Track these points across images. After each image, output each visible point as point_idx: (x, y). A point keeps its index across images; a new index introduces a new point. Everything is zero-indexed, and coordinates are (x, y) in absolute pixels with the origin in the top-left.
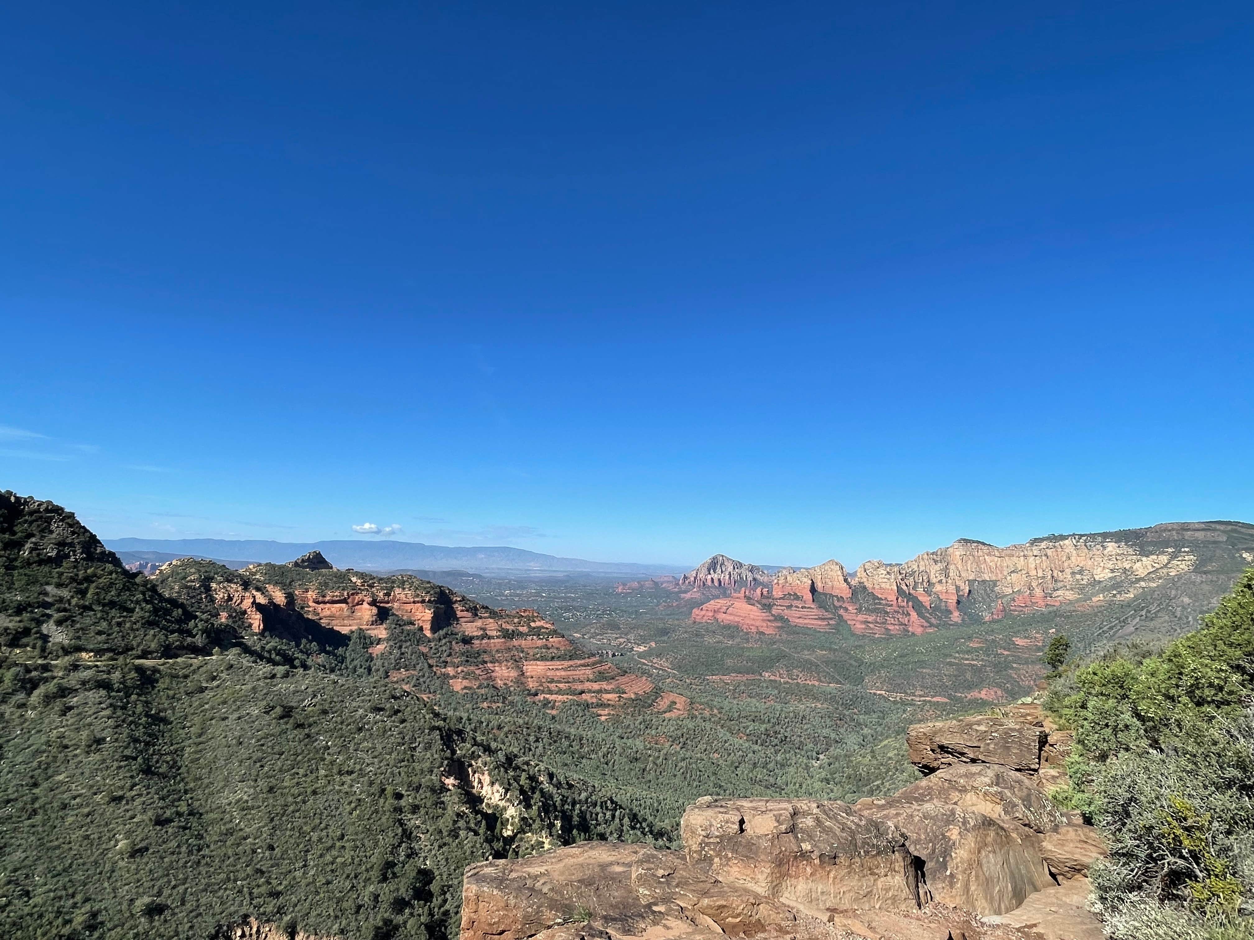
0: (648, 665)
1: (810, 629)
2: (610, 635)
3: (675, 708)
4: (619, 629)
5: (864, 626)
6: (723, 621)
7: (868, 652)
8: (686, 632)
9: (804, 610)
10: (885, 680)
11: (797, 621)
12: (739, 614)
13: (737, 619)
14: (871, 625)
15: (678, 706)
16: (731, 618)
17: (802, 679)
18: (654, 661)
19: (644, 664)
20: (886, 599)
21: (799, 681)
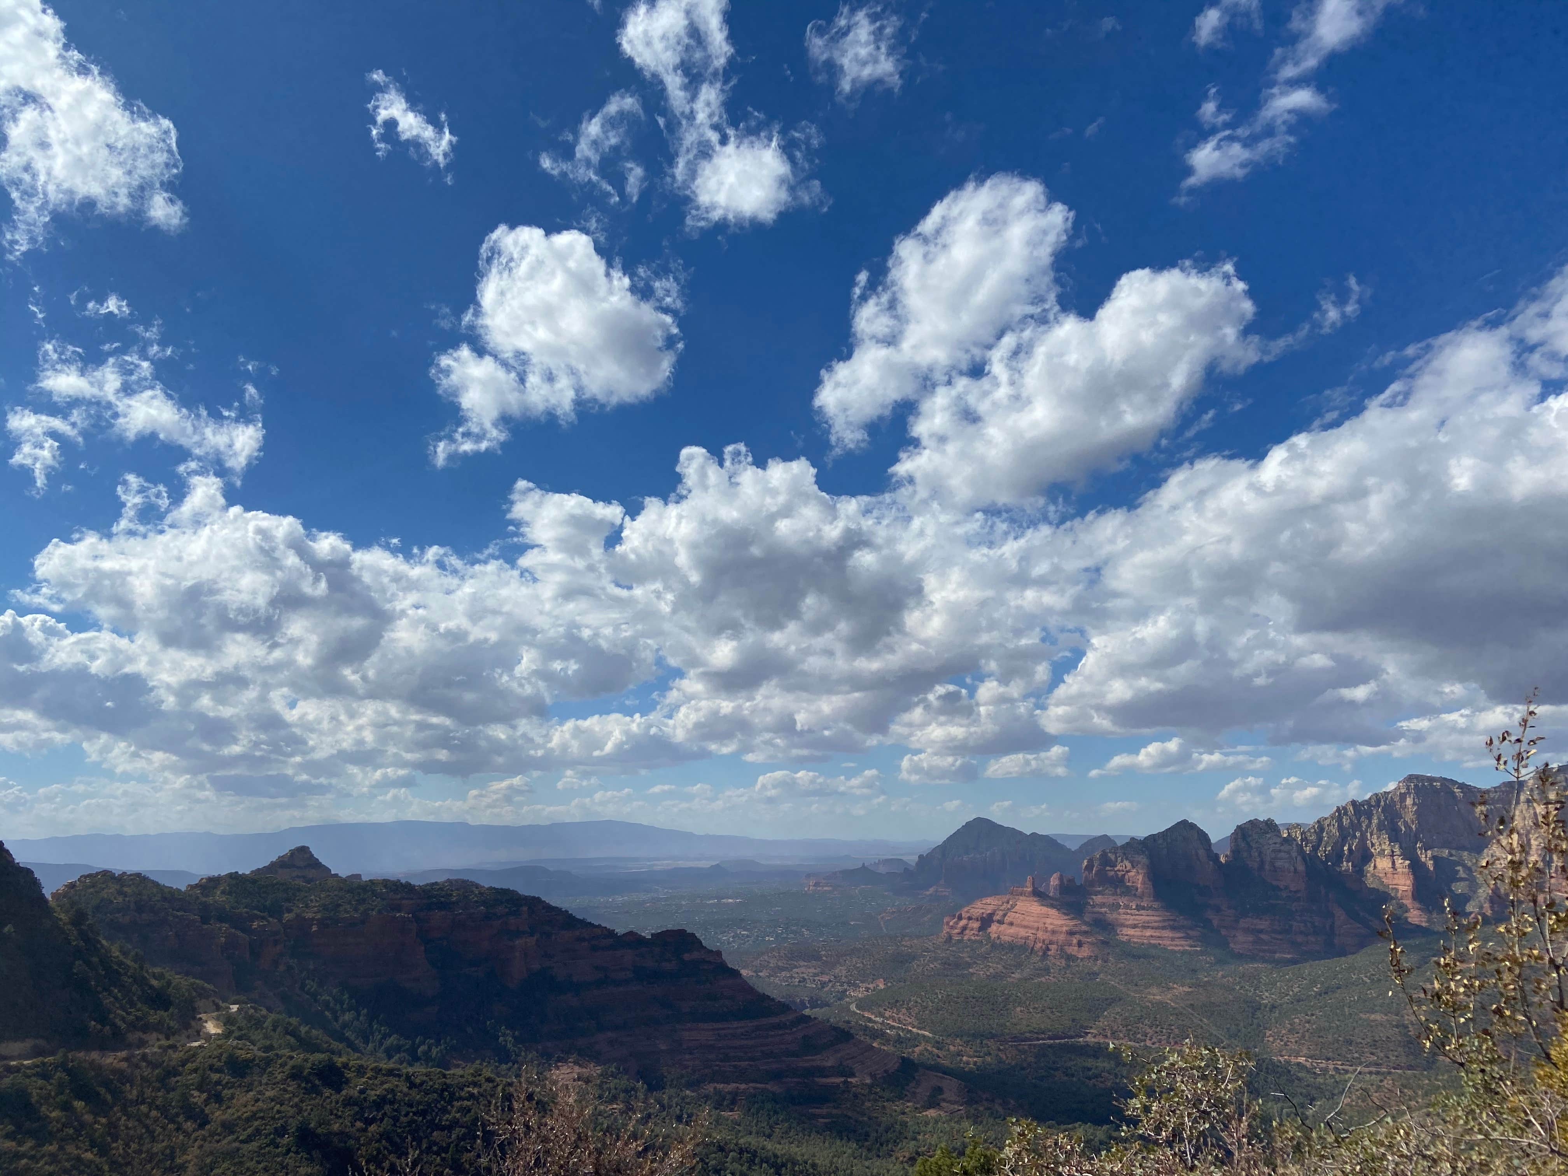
0: (875, 1022)
1: (1155, 946)
2: (803, 969)
3: (944, 1100)
4: (818, 958)
5: (1250, 938)
6: (999, 938)
7: (1265, 985)
8: (936, 959)
9: (1142, 912)
10: (1303, 1036)
11: (1131, 932)
12: (1024, 923)
13: (1023, 933)
14: (1263, 936)
15: (947, 1095)
16: (1012, 930)
17: (1154, 1040)
18: (887, 1014)
19: (870, 1020)
20: (1286, 887)
21: (1149, 1043)
